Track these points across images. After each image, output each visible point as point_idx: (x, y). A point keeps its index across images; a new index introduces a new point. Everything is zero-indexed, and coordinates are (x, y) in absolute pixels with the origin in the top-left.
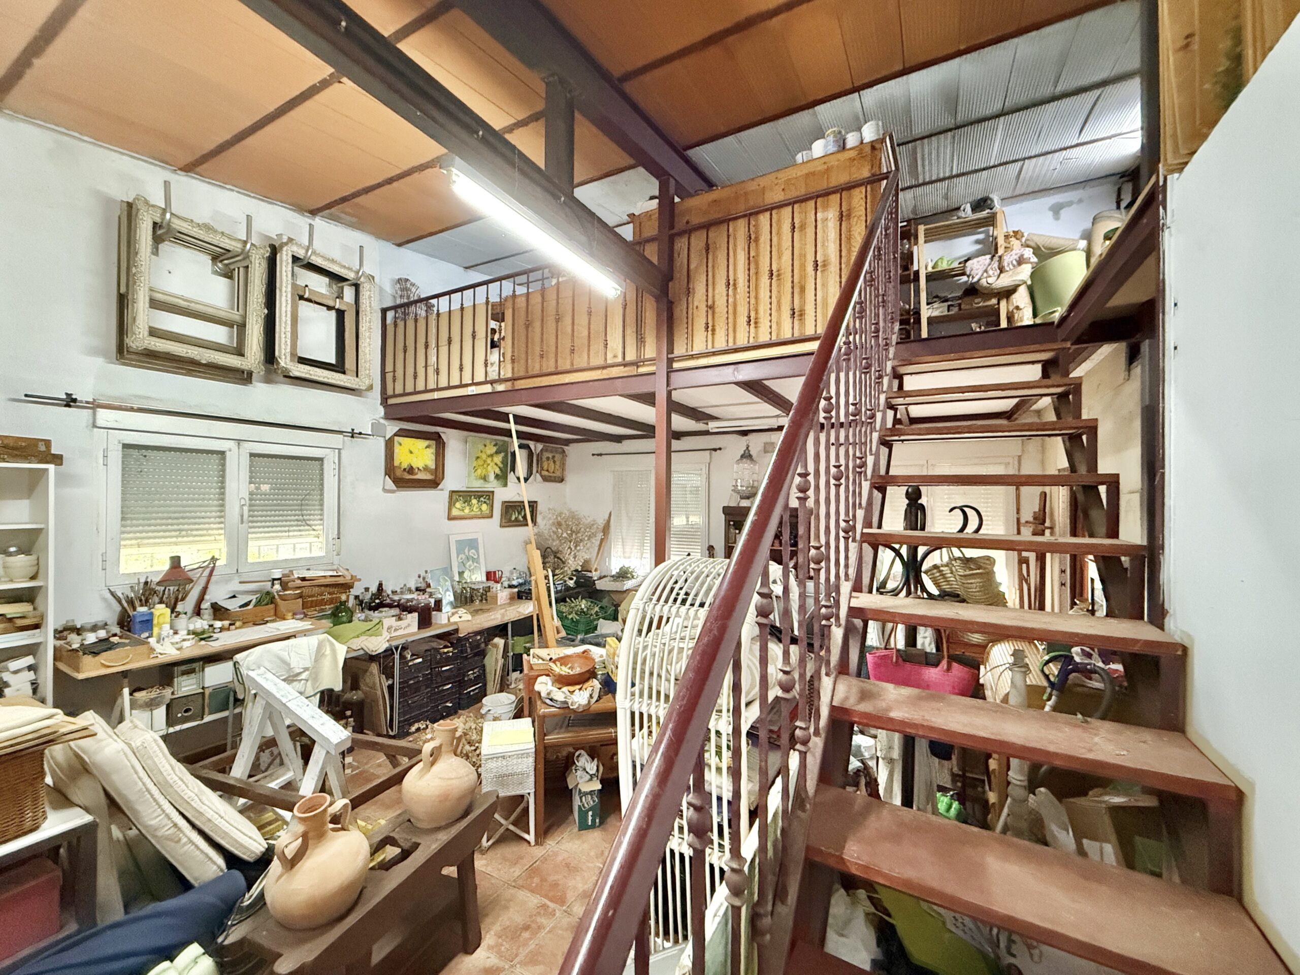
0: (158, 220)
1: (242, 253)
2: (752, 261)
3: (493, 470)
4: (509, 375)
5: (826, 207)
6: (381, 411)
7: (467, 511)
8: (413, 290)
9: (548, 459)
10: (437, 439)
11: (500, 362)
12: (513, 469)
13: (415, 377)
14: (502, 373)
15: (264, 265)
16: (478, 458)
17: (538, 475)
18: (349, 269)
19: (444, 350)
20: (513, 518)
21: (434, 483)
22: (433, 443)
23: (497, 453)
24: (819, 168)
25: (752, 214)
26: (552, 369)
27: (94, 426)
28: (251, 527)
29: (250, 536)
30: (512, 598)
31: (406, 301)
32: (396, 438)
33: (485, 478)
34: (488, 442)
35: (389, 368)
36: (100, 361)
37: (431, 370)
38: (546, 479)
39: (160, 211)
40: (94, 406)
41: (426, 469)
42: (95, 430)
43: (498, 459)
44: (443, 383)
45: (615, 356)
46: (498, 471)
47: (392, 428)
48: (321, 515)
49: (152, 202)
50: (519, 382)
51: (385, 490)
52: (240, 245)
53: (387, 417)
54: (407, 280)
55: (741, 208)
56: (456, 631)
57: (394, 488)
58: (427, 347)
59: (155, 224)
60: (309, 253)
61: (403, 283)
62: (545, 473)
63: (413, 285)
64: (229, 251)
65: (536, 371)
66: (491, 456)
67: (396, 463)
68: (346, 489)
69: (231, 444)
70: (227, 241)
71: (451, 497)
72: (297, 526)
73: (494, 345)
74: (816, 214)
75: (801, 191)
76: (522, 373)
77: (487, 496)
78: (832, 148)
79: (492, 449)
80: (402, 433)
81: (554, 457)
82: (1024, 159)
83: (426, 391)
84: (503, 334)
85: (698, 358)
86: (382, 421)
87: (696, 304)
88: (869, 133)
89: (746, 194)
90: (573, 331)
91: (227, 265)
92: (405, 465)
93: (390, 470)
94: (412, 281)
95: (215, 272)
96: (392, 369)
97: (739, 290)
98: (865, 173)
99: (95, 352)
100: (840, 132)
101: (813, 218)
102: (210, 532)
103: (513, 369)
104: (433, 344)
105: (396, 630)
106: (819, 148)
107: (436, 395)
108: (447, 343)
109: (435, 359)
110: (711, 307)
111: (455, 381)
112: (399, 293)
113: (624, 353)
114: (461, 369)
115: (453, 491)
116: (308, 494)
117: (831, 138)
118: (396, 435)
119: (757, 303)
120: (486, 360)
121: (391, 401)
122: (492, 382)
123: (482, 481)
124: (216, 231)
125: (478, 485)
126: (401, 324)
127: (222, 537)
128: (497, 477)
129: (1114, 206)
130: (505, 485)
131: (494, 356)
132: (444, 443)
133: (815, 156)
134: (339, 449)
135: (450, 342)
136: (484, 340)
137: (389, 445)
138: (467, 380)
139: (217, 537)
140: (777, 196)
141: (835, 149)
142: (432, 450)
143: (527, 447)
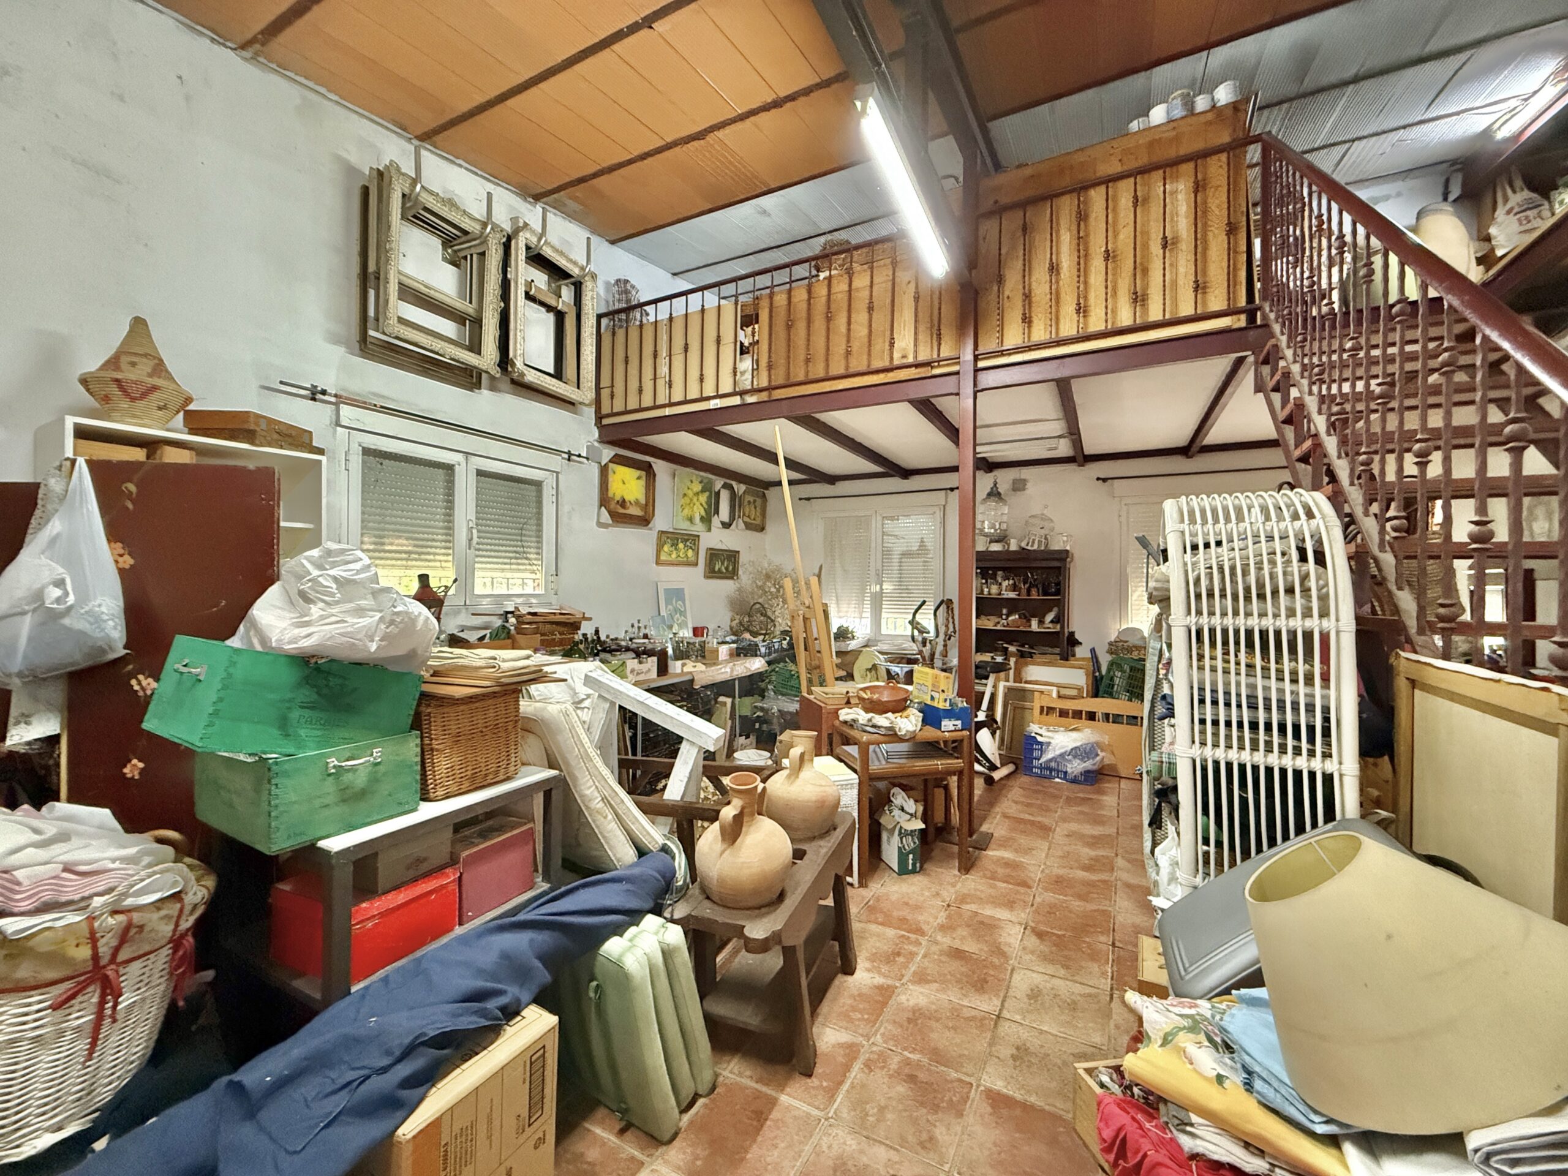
0: (407, 191)
1: (480, 237)
2: (1081, 242)
3: (699, 511)
4: (764, 383)
5: (1176, 178)
6: (596, 434)
7: (674, 556)
8: (634, 293)
9: (749, 502)
10: (648, 469)
11: (753, 370)
12: (717, 512)
13: (640, 391)
14: (755, 383)
15: (501, 251)
16: (685, 495)
17: (740, 520)
18: (575, 263)
19: (678, 361)
20: (717, 569)
21: (644, 521)
22: (643, 473)
23: (703, 491)
24: (1167, 135)
25: (1082, 188)
26: (821, 374)
27: (338, 424)
28: (477, 556)
29: (477, 565)
30: (731, 655)
31: (624, 305)
32: (611, 465)
33: (691, 520)
34: (694, 479)
35: (605, 382)
36: (341, 350)
37: (661, 383)
38: (748, 527)
39: (409, 181)
40: (340, 400)
41: (637, 502)
42: (339, 429)
43: (703, 498)
44: (677, 397)
45: (904, 357)
46: (703, 513)
47: (608, 453)
48: (538, 548)
49: (403, 171)
50: (779, 391)
51: (600, 524)
52: (478, 227)
53: (602, 440)
54: (627, 281)
55: (1066, 181)
56: (692, 681)
57: (610, 522)
58: (655, 356)
59: (404, 195)
60: (542, 242)
61: (623, 286)
62: (746, 519)
63: (633, 287)
64: (466, 233)
65: (801, 377)
66: (697, 494)
67: (610, 494)
68: (564, 519)
69: (459, 457)
70: (467, 220)
71: (659, 539)
72: (516, 558)
73: (744, 351)
74: (1164, 185)
75: (1143, 160)
76: (781, 381)
77: (692, 540)
78: (1178, 112)
79: (697, 487)
80: (617, 460)
81: (755, 501)
82: (1353, 141)
83: (656, 407)
84: (756, 338)
85: (1010, 354)
86: (596, 444)
87: (1007, 293)
88: (1224, 94)
89: (1072, 167)
90: (849, 330)
91: (455, 252)
92: (618, 498)
93: (604, 500)
94: (632, 282)
95: (444, 259)
96: (609, 384)
97: (1062, 276)
98: (1225, 138)
99: (336, 340)
100: (1189, 94)
101: (1162, 189)
102: (438, 557)
103: (770, 376)
104: (663, 352)
105: (638, 674)
106: (1158, 115)
107: (668, 411)
108: (682, 351)
109: (666, 370)
110: (1027, 297)
111: (693, 394)
112: (617, 296)
113: (916, 352)
114: (702, 380)
115: (663, 532)
116: (525, 523)
117: (1178, 102)
118: (611, 461)
119: (1086, 289)
120: (735, 368)
121: (605, 422)
122: (742, 393)
123: (688, 523)
124: (458, 208)
125: (684, 526)
126: (621, 333)
127: (450, 565)
128: (702, 519)
129: (1441, 198)
130: (709, 530)
131: (746, 364)
132: (655, 475)
133: (1152, 125)
134: (557, 473)
135: (686, 349)
136: (732, 345)
137: (604, 471)
138: (709, 391)
139: (444, 564)
140: (1114, 167)
141: (1184, 113)
142: (642, 482)
143: (730, 487)
